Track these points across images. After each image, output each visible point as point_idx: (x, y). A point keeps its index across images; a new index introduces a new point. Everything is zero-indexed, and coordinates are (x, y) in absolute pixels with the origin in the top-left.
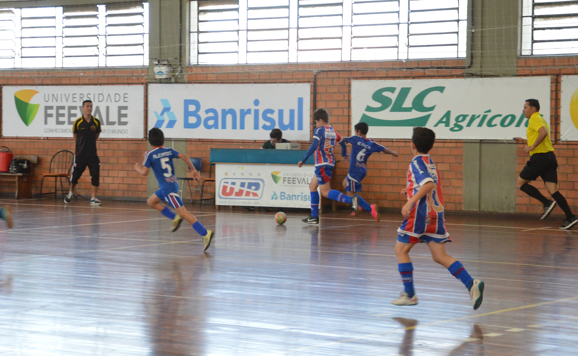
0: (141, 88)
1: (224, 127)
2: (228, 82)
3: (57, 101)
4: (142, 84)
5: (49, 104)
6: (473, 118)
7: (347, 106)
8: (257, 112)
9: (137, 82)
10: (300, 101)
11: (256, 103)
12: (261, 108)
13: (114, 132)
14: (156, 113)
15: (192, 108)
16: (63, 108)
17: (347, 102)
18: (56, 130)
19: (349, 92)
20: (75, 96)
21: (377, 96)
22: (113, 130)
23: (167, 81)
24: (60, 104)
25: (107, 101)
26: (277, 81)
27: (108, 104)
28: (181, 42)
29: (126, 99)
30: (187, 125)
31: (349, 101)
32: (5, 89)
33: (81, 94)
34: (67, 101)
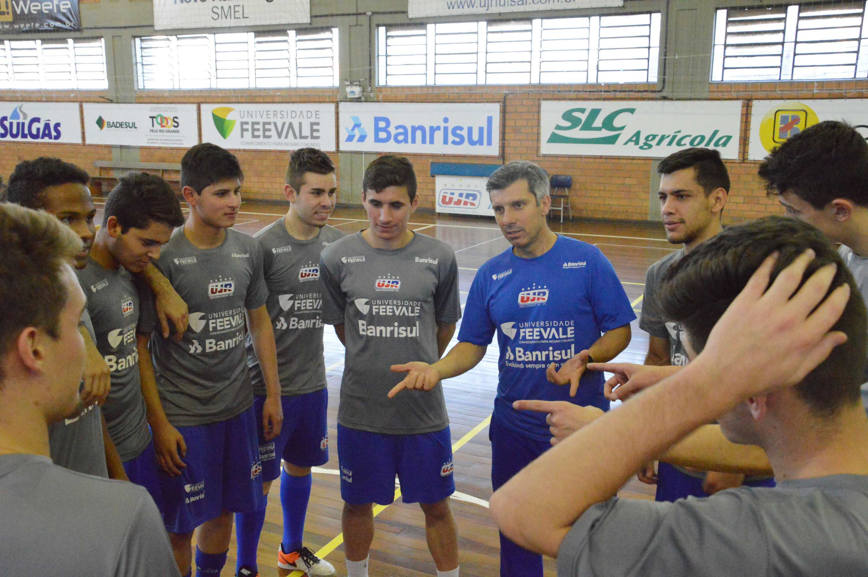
0: (332, 106)
1: (414, 141)
3: (252, 117)
4: (333, 102)
5: (245, 120)
6: (663, 138)
7: (537, 125)
8: (446, 129)
9: (327, 101)
11: (446, 120)
12: (451, 126)
14: (347, 129)
15: (382, 124)
16: (258, 123)
17: (537, 121)
18: (252, 143)
19: (539, 112)
20: (268, 113)
21: (567, 116)
22: (306, 142)
23: (358, 100)
24: (255, 120)
25: (299, 117)
26: (466, 101)
27: (301, 120)
28: (370, 65)
29: (317, 116)
30: (377, 140)
31: (539, 120)
32: (203, 106)
33: (274, 111)
34: (261, 117)
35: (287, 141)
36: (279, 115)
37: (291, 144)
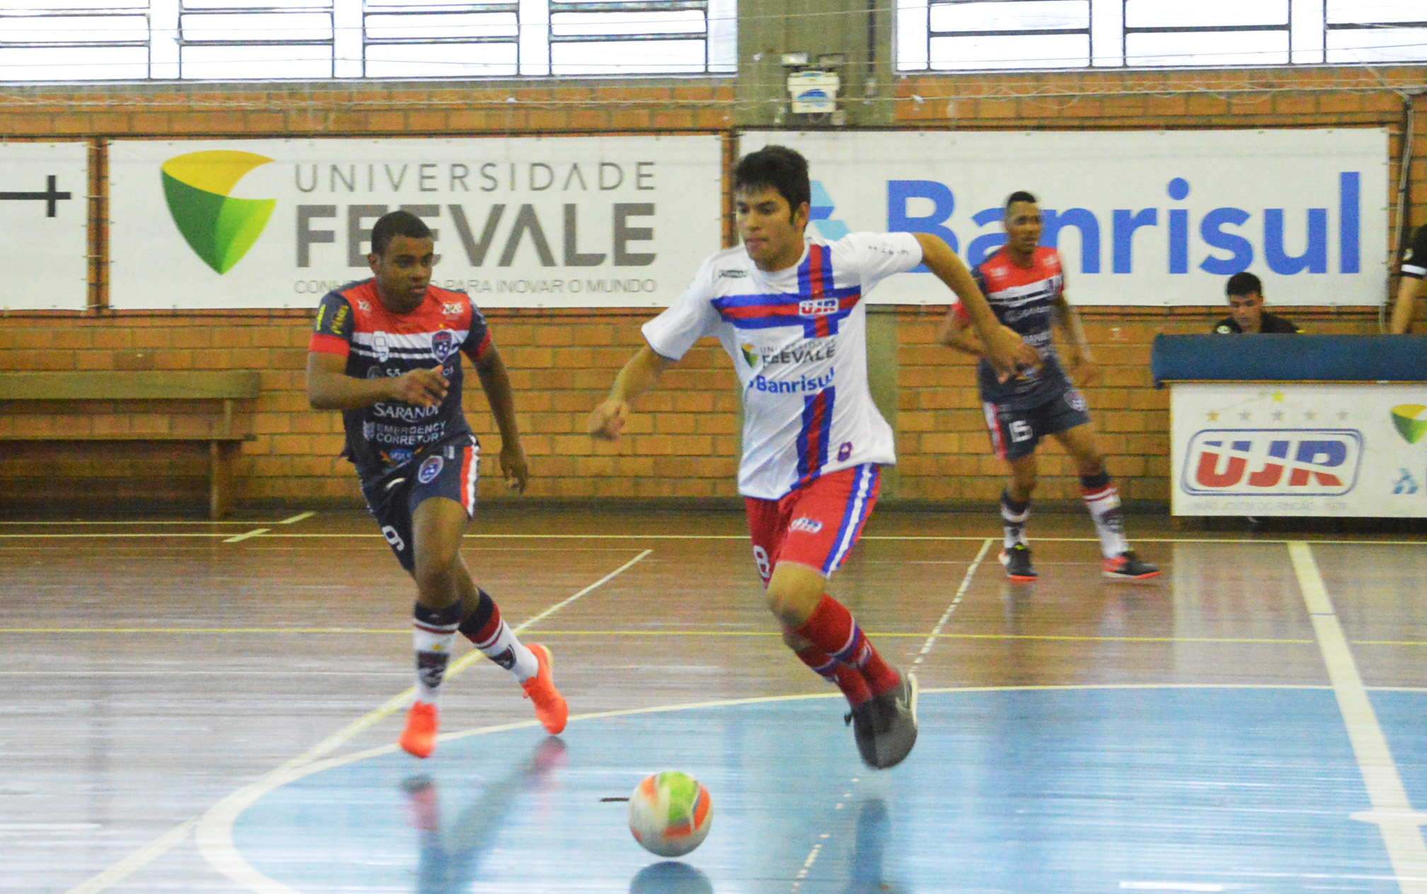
0: (712, 144)
2: (1062, 123)
3: (351, 188)
4: (714, 131)
5: (319, 198)
8: (1179, 220)
9: (689, 125)
10: (1350, 183)
11: (1179, 188)
12: (1197, 207)
13: (598, 286)
15: (920, 207)
20: (429, 171)
22: (594, 283)
24: (363, 198)
25: (566, 188)
26: (1258, 121)
27: (573, 196)
29: (645, 182)
32: (117, 149)
33: (455, 165)
34: (396, 188)
35: (508, 273)
36: (475, 180)
37: (528, 283)
